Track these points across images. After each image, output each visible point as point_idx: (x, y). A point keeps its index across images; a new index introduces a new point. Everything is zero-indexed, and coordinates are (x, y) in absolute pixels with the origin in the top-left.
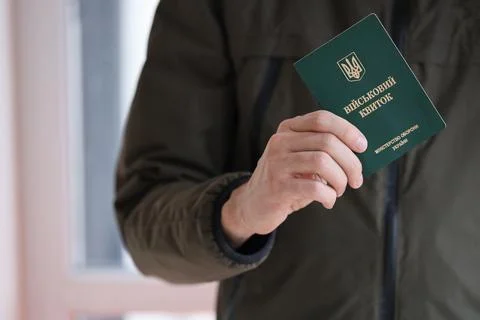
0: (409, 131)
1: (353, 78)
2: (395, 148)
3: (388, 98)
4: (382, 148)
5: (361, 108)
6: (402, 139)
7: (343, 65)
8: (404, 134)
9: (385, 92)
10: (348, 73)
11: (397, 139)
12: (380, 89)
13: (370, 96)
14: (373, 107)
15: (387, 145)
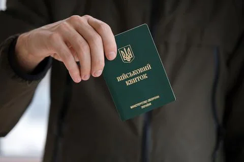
0: (153, 99)
1: (126, 61)
2: (143, 107)
3: (145, 76)
4: (135, 106)
5: (127, 79)
6: (148, 103)
7: (122, 52)
8: (150, 100)
9: (143, 73)
10: (124, 57)
11: (145, 102)
12: (141, 70)
13: (134, 73)
14: (135, 80)
15: (139, 104)
